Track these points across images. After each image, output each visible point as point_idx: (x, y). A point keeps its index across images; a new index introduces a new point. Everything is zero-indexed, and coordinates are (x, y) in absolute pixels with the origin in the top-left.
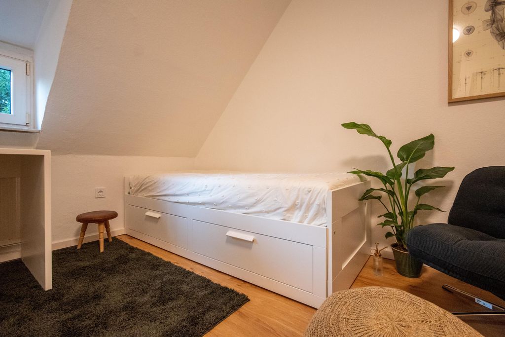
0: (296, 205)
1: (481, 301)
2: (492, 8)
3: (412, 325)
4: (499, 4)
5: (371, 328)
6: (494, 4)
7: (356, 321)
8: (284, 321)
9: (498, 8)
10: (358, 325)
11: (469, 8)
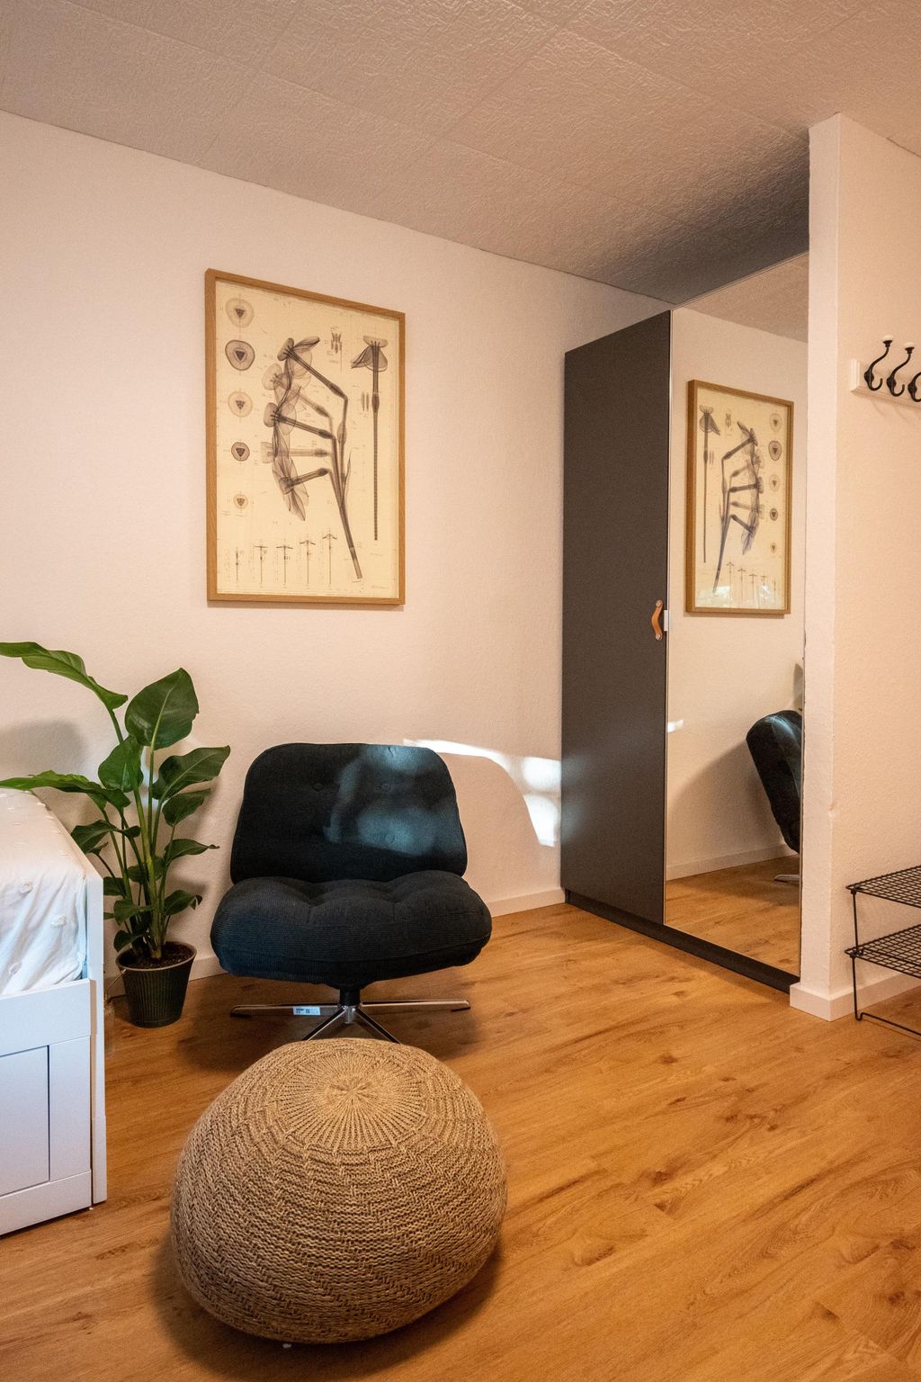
1: (303, 1007)
2: (275, 424)
3: (370, 1080)
4: (284, 420)
5: (336, 1119)
6: (278, 417)
7: (308, 1125)
8: (12, 1303)
9: (283, 427)
10: (316, 1129)
11: (240, 404)
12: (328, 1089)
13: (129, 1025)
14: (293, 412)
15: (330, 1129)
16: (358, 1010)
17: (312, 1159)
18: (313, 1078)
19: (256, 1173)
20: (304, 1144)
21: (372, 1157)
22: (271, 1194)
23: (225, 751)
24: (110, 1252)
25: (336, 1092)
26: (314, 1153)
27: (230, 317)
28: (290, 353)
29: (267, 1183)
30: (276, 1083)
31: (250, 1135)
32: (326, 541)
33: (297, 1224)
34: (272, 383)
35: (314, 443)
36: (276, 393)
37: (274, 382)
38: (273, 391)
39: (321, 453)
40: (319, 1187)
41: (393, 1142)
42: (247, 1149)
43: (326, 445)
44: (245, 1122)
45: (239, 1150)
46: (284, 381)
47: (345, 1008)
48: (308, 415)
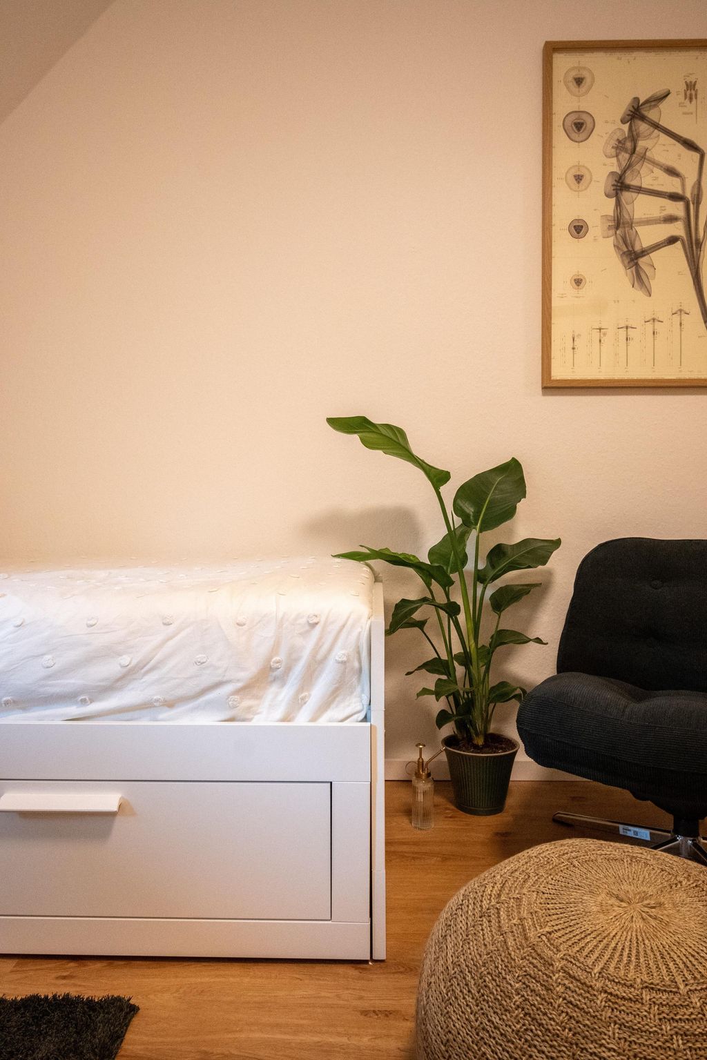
0: (272, 669)
1: (630, 828)
2: (617, 194)
3: (662, 900)
4: (627, 188)
5: (607, 933)
6: (620, 186)
7: (569, 929)
8: (278, 1025)
9: (626, 196)
10: (578, 937)
11: (579, 178)
12: (603, 895)
13: (453, 807)
14: (638, 178)
15: (595, 942)
16: (695, 845)
17: (565, 972)
18: (587, 878)
19: (497, 967)
20: (559, 951)
21: (646, 996)
22: (510, 998)
23: (557, 543)
24: (374, 1012)
25: (613, 901)
26: (570, 965)
27: (568, 88)
28: (636, 113)
29: (508, 983)
30: (542, 872)
31: (499, 922)
32: (676, 317)
33: (535, 1046)
34: (614, 150)
35: (663, 209)
36: (618, 160)
37: (617, 148)
38: (615, 158)
39: (671, 219)
40: (569, 1011)
41: (682, 987)
42: (493, 936)
43: (677, 209)
44: (498, 906)
45: (483, 935)
46: (628, 147)
47: (680, 838)
48: (656, 179)
